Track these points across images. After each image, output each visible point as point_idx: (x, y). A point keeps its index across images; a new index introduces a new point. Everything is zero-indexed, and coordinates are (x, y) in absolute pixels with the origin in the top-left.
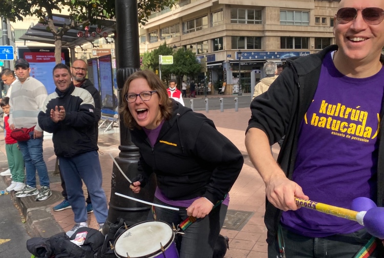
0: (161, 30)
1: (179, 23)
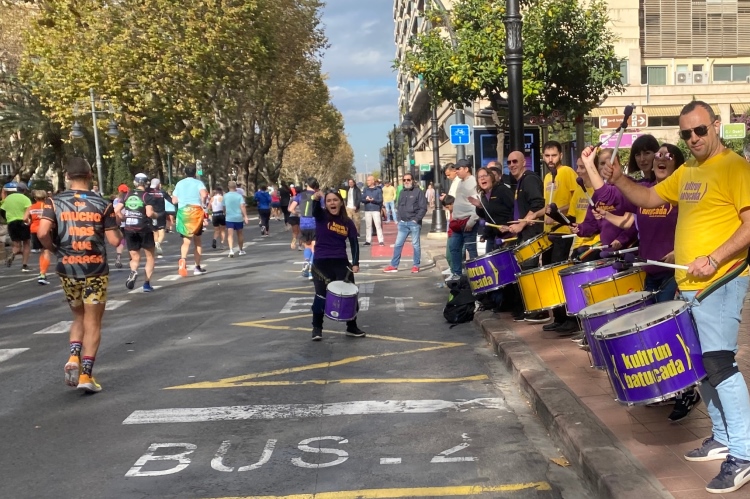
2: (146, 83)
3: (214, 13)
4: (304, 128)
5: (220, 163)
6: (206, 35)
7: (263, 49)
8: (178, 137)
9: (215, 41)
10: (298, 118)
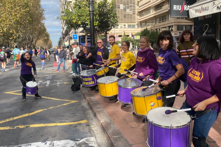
0: (146, 22)
1: (154, 19)
2: (3, 26)
3: (19, 11)
4: (41, 37)
5: (21, 44)
6: (17, 16)
7: (31, 19)
8: (11, 38)
9: (19, 17)
10: (39, 35)
